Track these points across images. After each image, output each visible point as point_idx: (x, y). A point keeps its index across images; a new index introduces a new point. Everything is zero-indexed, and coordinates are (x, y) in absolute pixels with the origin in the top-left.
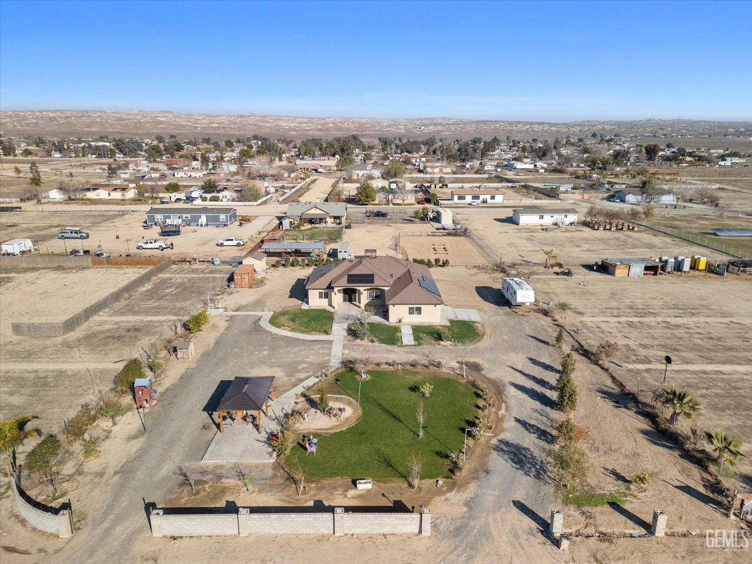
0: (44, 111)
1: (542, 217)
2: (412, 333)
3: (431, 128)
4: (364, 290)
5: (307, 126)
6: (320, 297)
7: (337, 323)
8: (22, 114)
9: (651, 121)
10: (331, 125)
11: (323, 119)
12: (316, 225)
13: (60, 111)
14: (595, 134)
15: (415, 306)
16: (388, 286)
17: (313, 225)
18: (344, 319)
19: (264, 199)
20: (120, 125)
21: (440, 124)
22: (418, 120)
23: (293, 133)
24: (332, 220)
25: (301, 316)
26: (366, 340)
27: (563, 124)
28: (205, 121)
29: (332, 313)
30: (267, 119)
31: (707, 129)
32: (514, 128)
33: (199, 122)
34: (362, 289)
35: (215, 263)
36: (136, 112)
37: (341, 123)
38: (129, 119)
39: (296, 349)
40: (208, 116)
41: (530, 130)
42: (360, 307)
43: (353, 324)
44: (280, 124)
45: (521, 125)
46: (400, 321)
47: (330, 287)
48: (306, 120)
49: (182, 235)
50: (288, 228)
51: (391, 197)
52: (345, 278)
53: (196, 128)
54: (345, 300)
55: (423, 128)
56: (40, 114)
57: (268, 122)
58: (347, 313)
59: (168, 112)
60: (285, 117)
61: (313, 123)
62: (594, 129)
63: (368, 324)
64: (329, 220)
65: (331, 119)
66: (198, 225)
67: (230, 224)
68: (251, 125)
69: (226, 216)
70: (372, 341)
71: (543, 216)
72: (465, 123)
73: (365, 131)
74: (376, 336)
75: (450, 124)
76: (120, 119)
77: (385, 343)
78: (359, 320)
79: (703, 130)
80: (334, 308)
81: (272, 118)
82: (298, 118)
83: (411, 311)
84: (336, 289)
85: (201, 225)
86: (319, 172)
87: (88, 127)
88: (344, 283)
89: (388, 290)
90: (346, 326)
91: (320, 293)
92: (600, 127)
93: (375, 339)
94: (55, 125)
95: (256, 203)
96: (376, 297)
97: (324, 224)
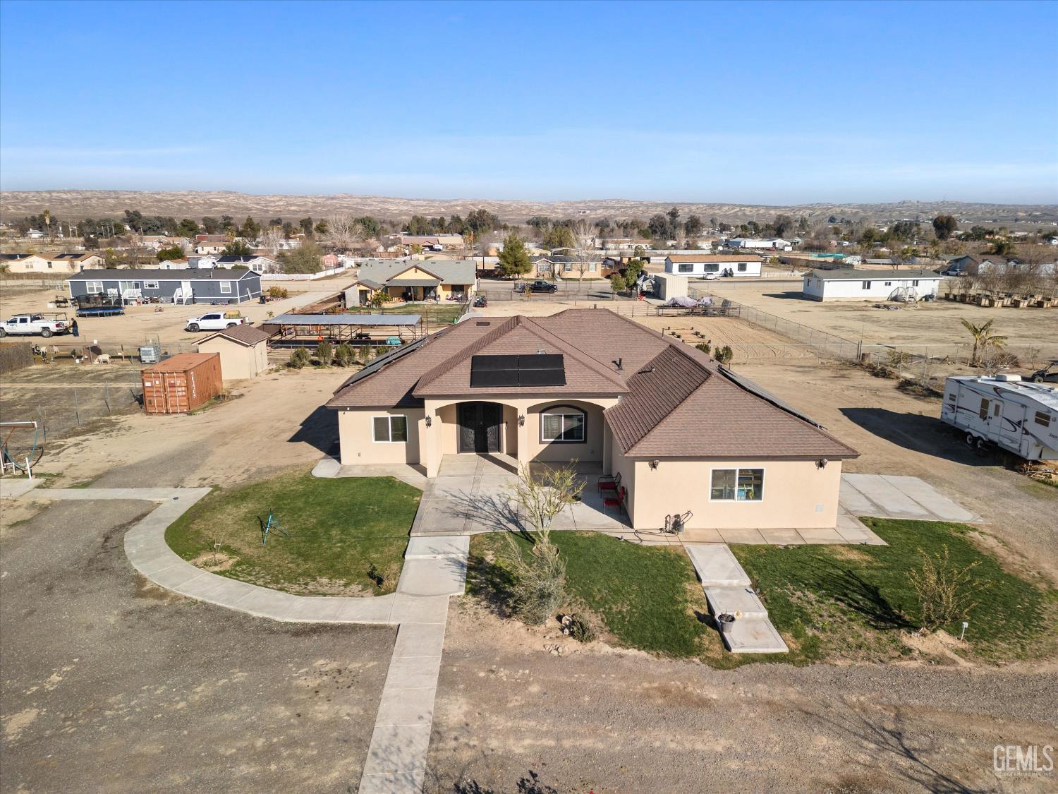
0: (54, 191)
1: (867, 285)
2: (747, 582)
3: (598, 212)
4: (530, 410)
5: (425, 210)
6: (380, 435)
7: (427, 533)
8: (24, 195)
9: (905, 205)
10: (458, 208)
11: (447, 202)
12: (416, 303)
13: (78, 192)
14: (834, 219)
15: (737, 466)
16: (614, 396)
17: (411, 302)
18: (457, 514)
19: (331, 272)
20: (158, 207)
21: (613, 208)
22: (581, 202)
23: (404, 217)
24: (449, 293)
25: (300, 504)
26: (551, 622)
27: (785, 207)
28: (281, 203)
29: (416, 492)
30: (369, 200)
31: (988, 212)
32: (717, 211)
33: (272, 204)
34: (521, 405)
35: (144, 358)
36: (186, 193)
37: (472, 204)
38: (173, 200)
39: (201, 691)
40: (286, 197)
41: (739, 213)
42: (513, 470)
43: (491, 538)
44: (387, 207)
45: (727, 208)
46: (677, 525)
47: (413, 402)
48: (425, 203)
49: (127, 316)
50: (357, 304)
51: (558, 267)
52: (464, 370)
53: (267, 211)
54: (463, 447)
55: (588, 212)
56: (48, 196)
57: (370, 205)
58: (467, 490)
59: (231, 193)
60: (394, 198)
61: (434, 207)
62: (830, 213)
63: (555, 536)
64: (444, 295)
65: (460, 202)
66: (173, 301)
67: (242, 300)
68: (347, 207)
69: (233, 284)
70: (579, 631)
71: (869, 283)
72: (648, 206)
73: (506, 215)
74: (594, 605)
75: (626, 207)
76: (159, 201)
77: (642, 644)
78: (514, 518)
79: (982, 213)
80: (423, 471)
81: (376, 200)
82: (412, 200)
83: (722, 487)
84: (431, 407)
85: (180, 302)
86: (436, 250)
87: (113, 210)
88: (460, 382)
89: (614, 409)
90: (460, 546)
91: (379, 423)
92: (838, 210)
93: (593, 620)
94: (65, 208)
95: (312, 276)
96: (569, 434)
97: (433, 301)
